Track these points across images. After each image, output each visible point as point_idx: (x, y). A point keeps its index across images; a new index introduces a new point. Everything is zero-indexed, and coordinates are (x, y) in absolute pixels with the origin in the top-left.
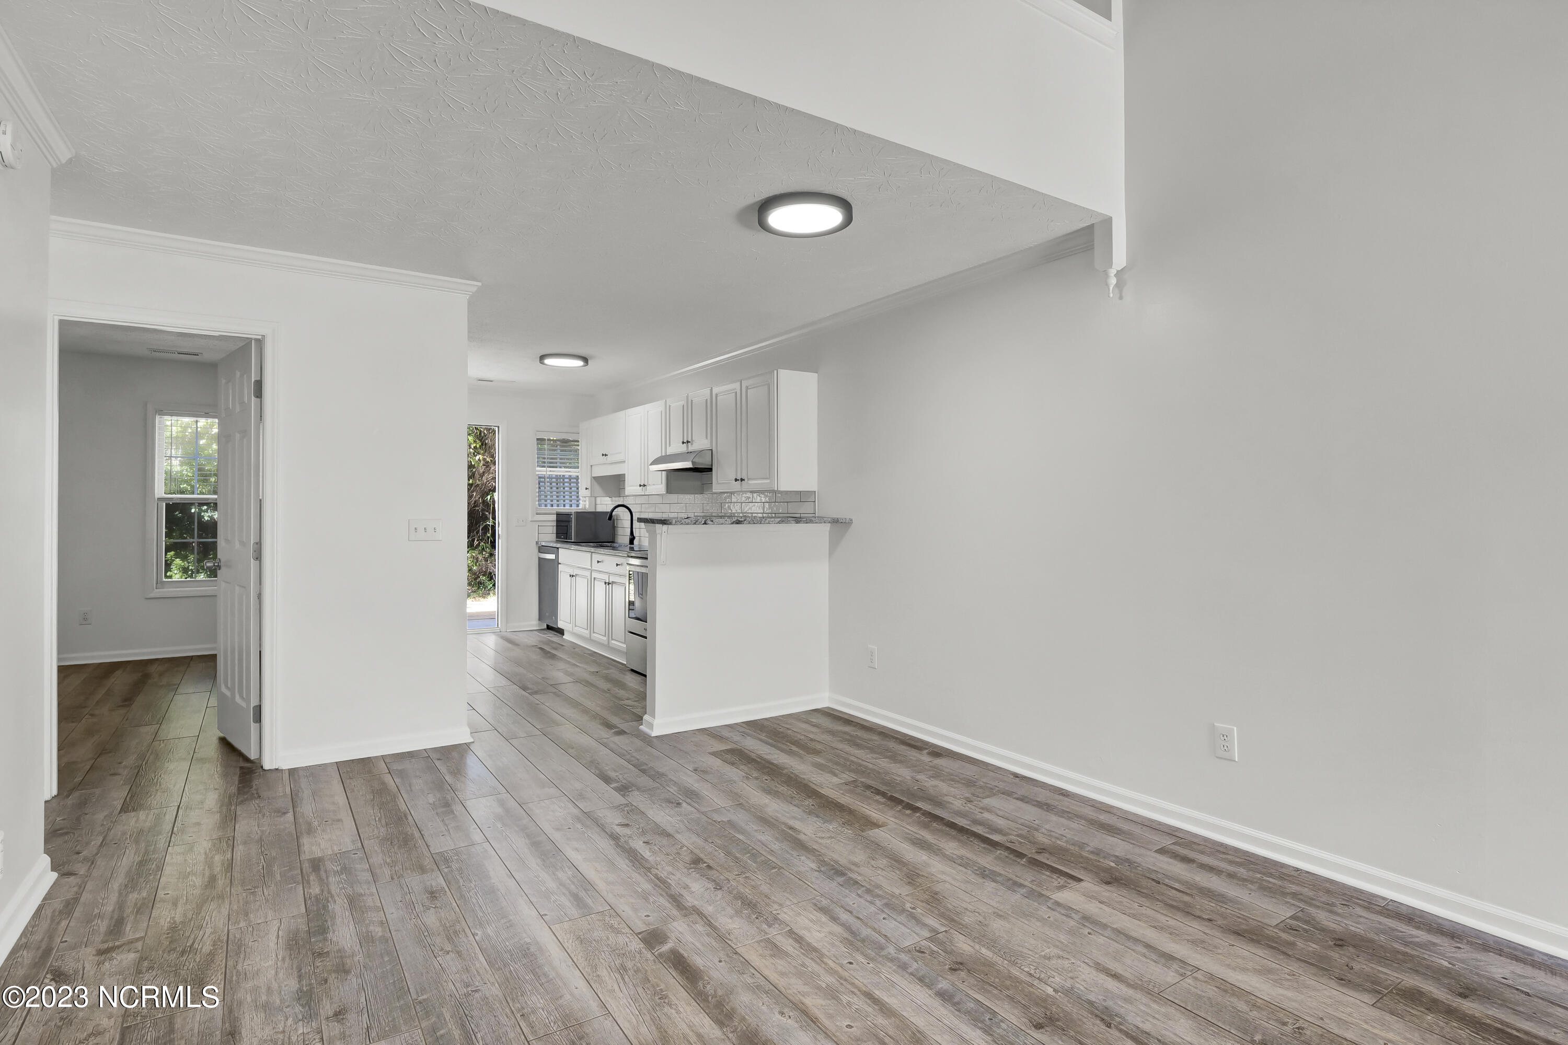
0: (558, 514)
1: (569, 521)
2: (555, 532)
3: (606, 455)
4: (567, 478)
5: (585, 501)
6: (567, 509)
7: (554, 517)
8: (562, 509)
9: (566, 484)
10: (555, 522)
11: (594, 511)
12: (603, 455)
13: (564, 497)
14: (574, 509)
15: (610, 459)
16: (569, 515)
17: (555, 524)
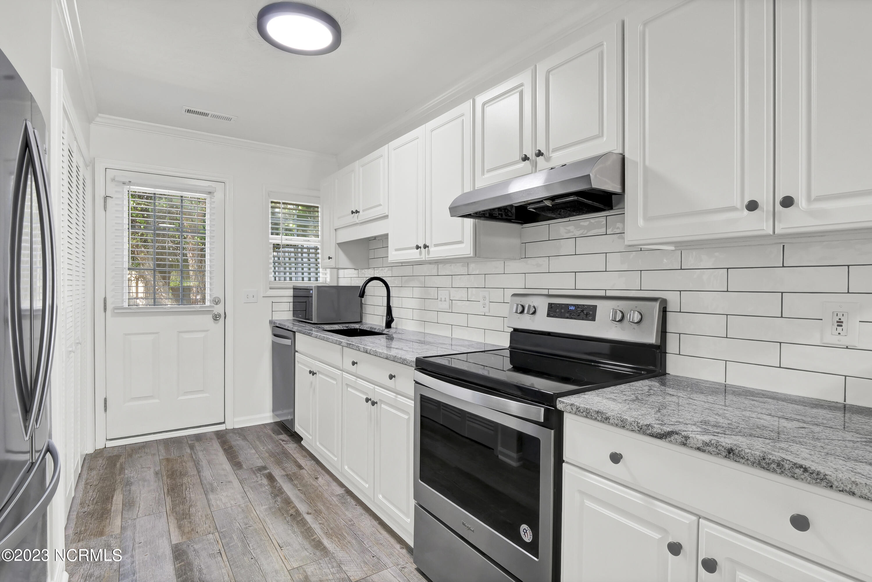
0: (295, 289)
1: (310, 297)
2: (292, 309)
3: (357, 212)
4: (305, 248)
5: (326, 274)
6: (306, 284)
7: (291, 292)
8: (300, 284)
9: (304, 255)
10: (292, 298)
11: (336, 285)
12: (353, 212)
13: (303, 269)
14: (313, 284)
15: (363, 216)
16: (308, 290)
17: (291, 300)
